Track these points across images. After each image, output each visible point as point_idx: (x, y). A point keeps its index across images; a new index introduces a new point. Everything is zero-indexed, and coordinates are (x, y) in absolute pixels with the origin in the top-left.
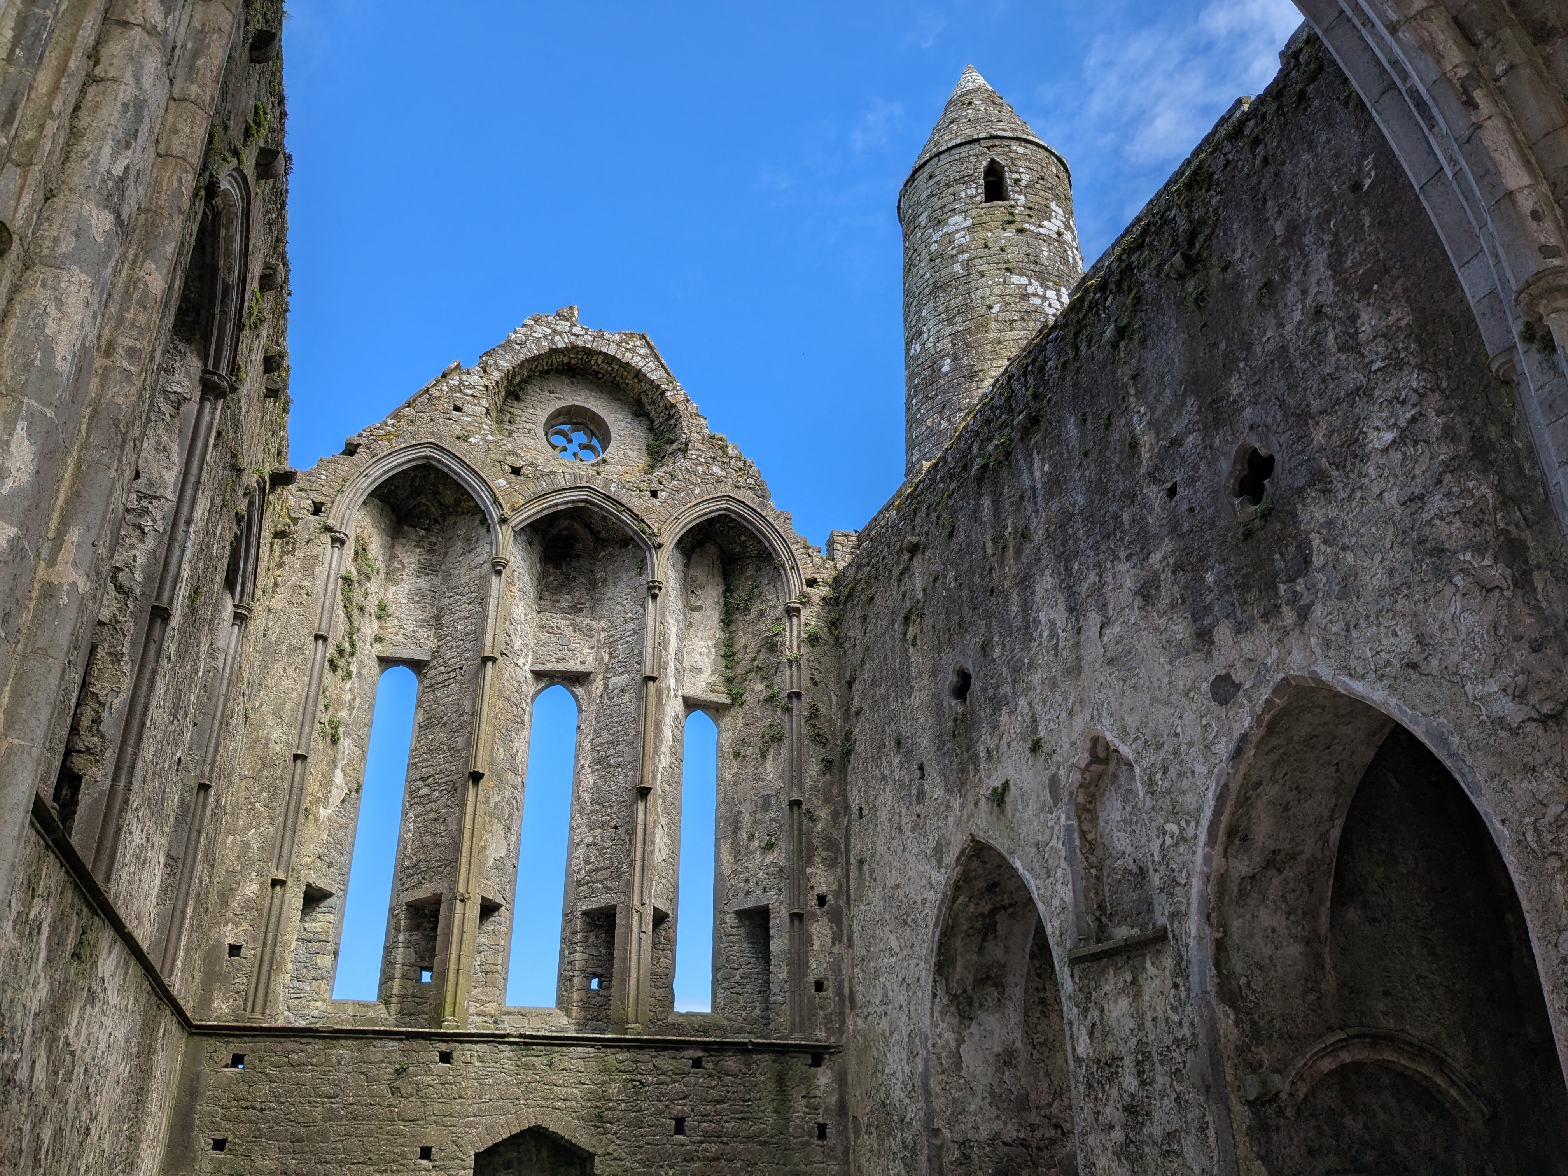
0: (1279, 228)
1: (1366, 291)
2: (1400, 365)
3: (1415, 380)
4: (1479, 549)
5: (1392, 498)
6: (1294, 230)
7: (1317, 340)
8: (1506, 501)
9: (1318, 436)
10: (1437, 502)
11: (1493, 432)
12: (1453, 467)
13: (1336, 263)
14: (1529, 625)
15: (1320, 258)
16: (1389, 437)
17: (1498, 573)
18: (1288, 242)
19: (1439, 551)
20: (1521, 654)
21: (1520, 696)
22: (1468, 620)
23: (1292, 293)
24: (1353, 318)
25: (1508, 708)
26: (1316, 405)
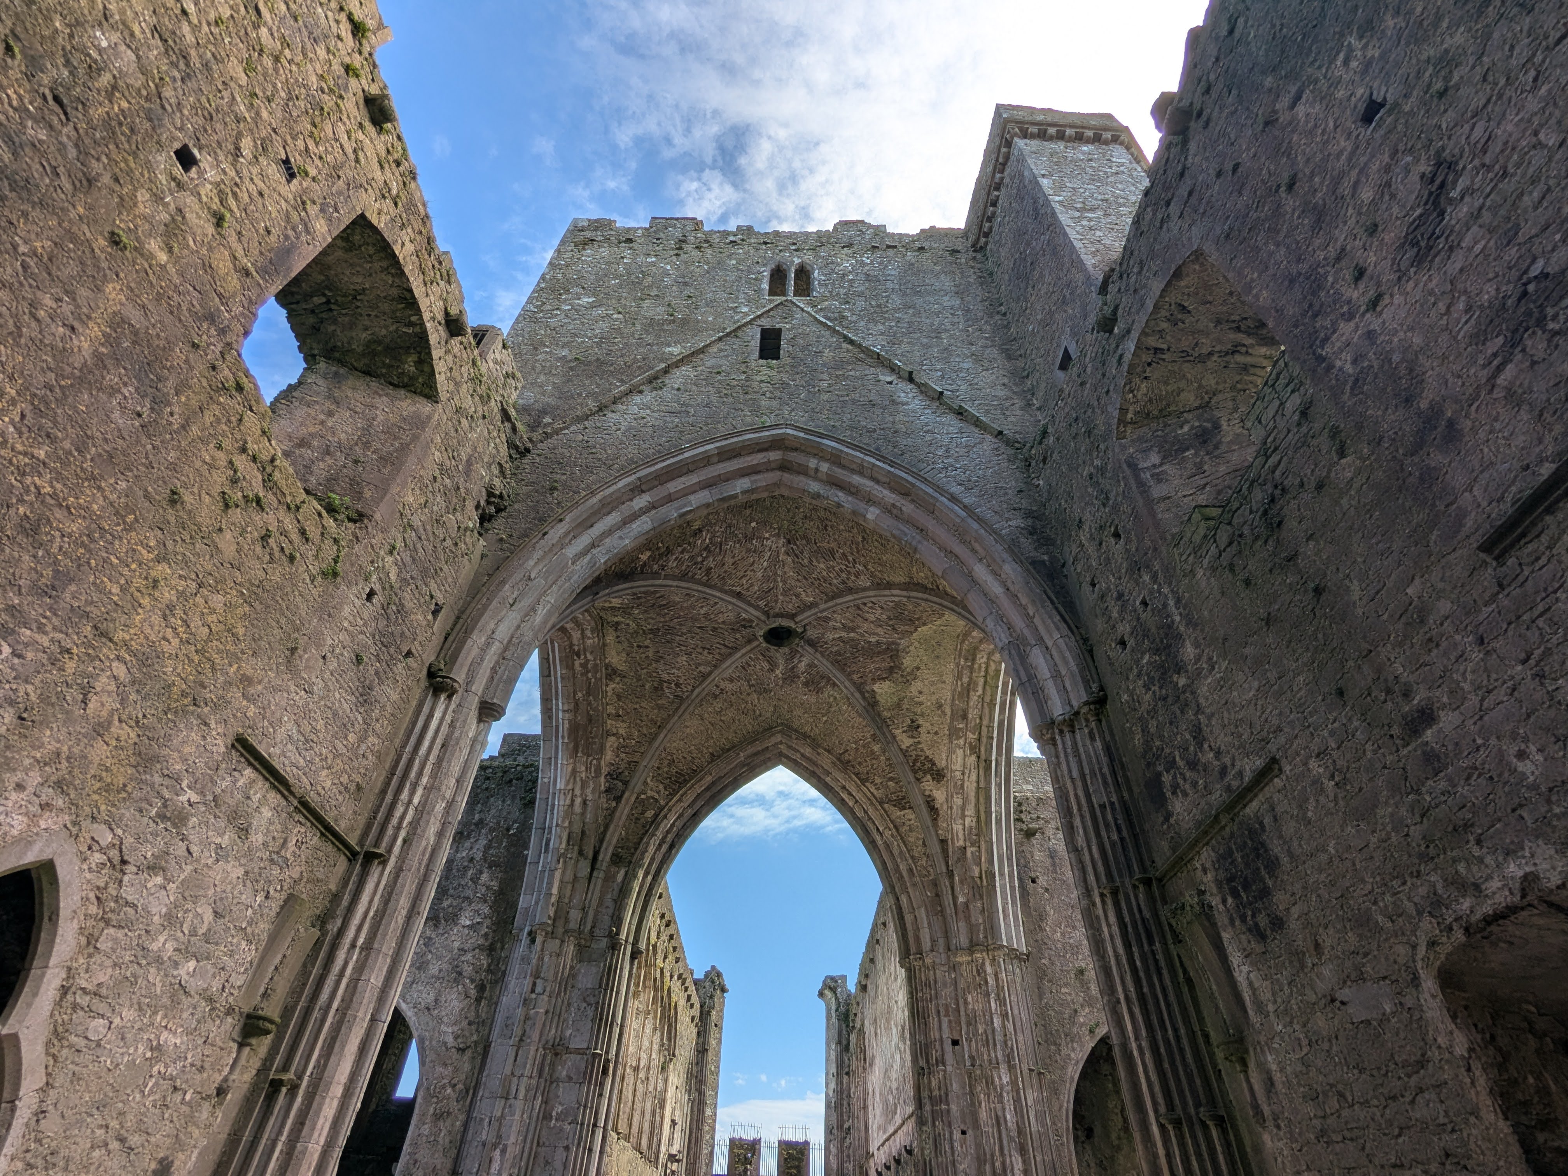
0: (477, 817)
1: (490, 867)
2: (485, 901)
3: (486, 910)
4: (472, 981)
5: (456, 944)
6: (480, 823)
7: (466, 869)
8: (489, 971)
9: (445, 904)
10: (469, 956)
11: (499, 945)
12: (480, 947)
13: (488, 847)
14: (472, 1015)
15: (483, 842)
16: (468, 923)
17: (473, 993)
18: (476, 825)
19: (460, 974)
20: (465, 1023)
21: (456, 1038)
22: (455, 1003)
23: (467, 844)
24: (481, 873)
25: (450, 1040)
26: (451, 892)
